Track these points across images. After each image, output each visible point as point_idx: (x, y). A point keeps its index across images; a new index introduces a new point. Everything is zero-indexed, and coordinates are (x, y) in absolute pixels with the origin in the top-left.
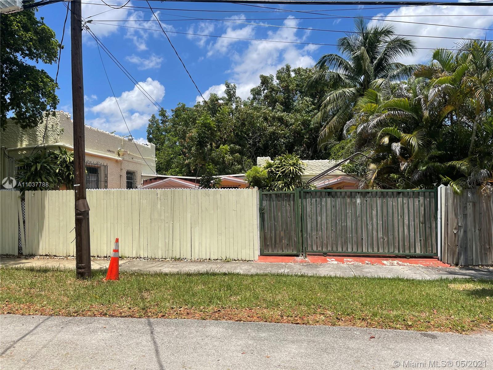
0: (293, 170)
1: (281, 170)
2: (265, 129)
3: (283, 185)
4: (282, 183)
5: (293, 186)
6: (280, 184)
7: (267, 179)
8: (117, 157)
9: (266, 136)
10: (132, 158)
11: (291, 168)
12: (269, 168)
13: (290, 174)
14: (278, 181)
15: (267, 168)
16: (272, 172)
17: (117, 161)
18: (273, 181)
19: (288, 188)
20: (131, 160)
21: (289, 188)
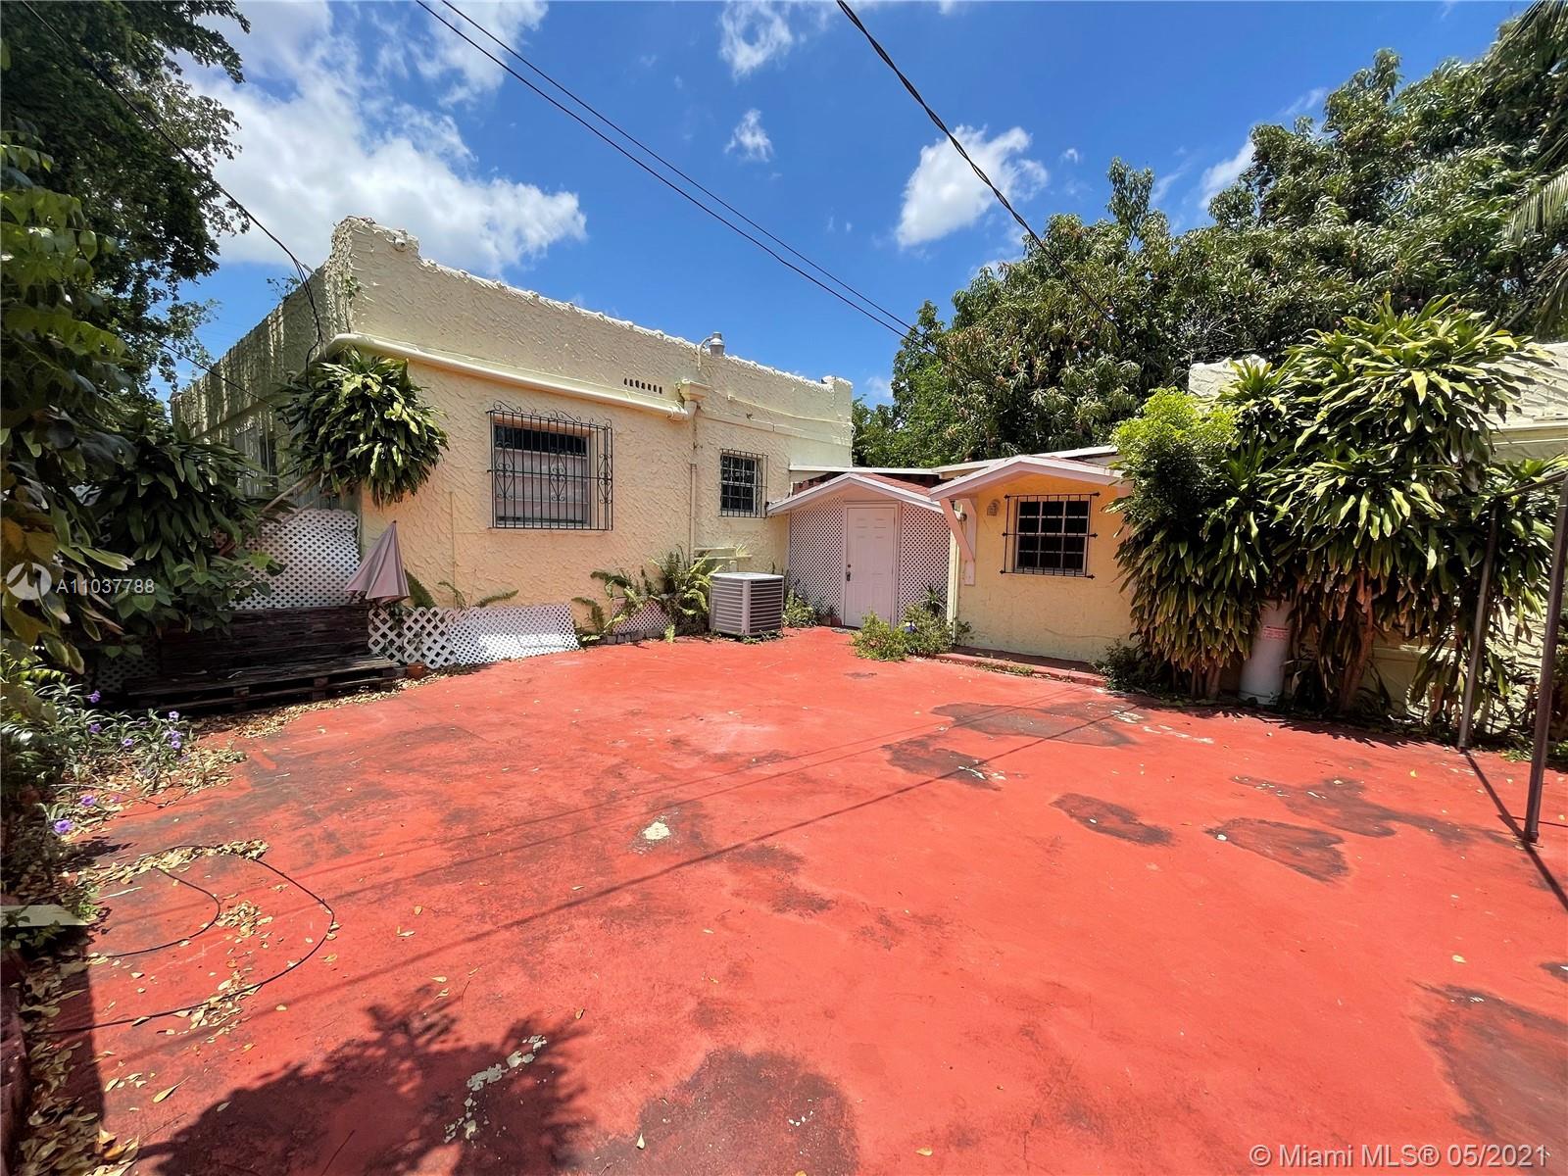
0: (1432, 386)
1: (1335, 398)
2: (1253, 298)
3: (1342, 482)
4: (1335, 473)
5: (1416, 486)
6: (1318, 479)
7: (1235, 454)
8: (673, 408)
9: (1256, 322)
10: (749, 416)
11: (1420, 380)
12: (1252, 401)
13: (1403, 413)
14: (1307, 464)
15: (1239, 400)
16: (1267, 417)
17: (671, 420)
18: (1268, 464)
19: (1372, 499)
20: (744, 421)
21: (1381, 500)
